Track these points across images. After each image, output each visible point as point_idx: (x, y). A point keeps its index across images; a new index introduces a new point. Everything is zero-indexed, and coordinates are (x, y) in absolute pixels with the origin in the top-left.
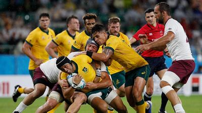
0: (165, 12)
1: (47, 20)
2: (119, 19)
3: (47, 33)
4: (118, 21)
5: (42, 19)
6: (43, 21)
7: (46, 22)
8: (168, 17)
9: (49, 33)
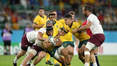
0: (88, 11)
1: (42, 11)
2: (74, 13)
3: (43, 17)
4: (74, 14)
5: (40, 10)
6: (41, 11)
7: (42, 12)
8: (89, 13)
9: (44, 17)
